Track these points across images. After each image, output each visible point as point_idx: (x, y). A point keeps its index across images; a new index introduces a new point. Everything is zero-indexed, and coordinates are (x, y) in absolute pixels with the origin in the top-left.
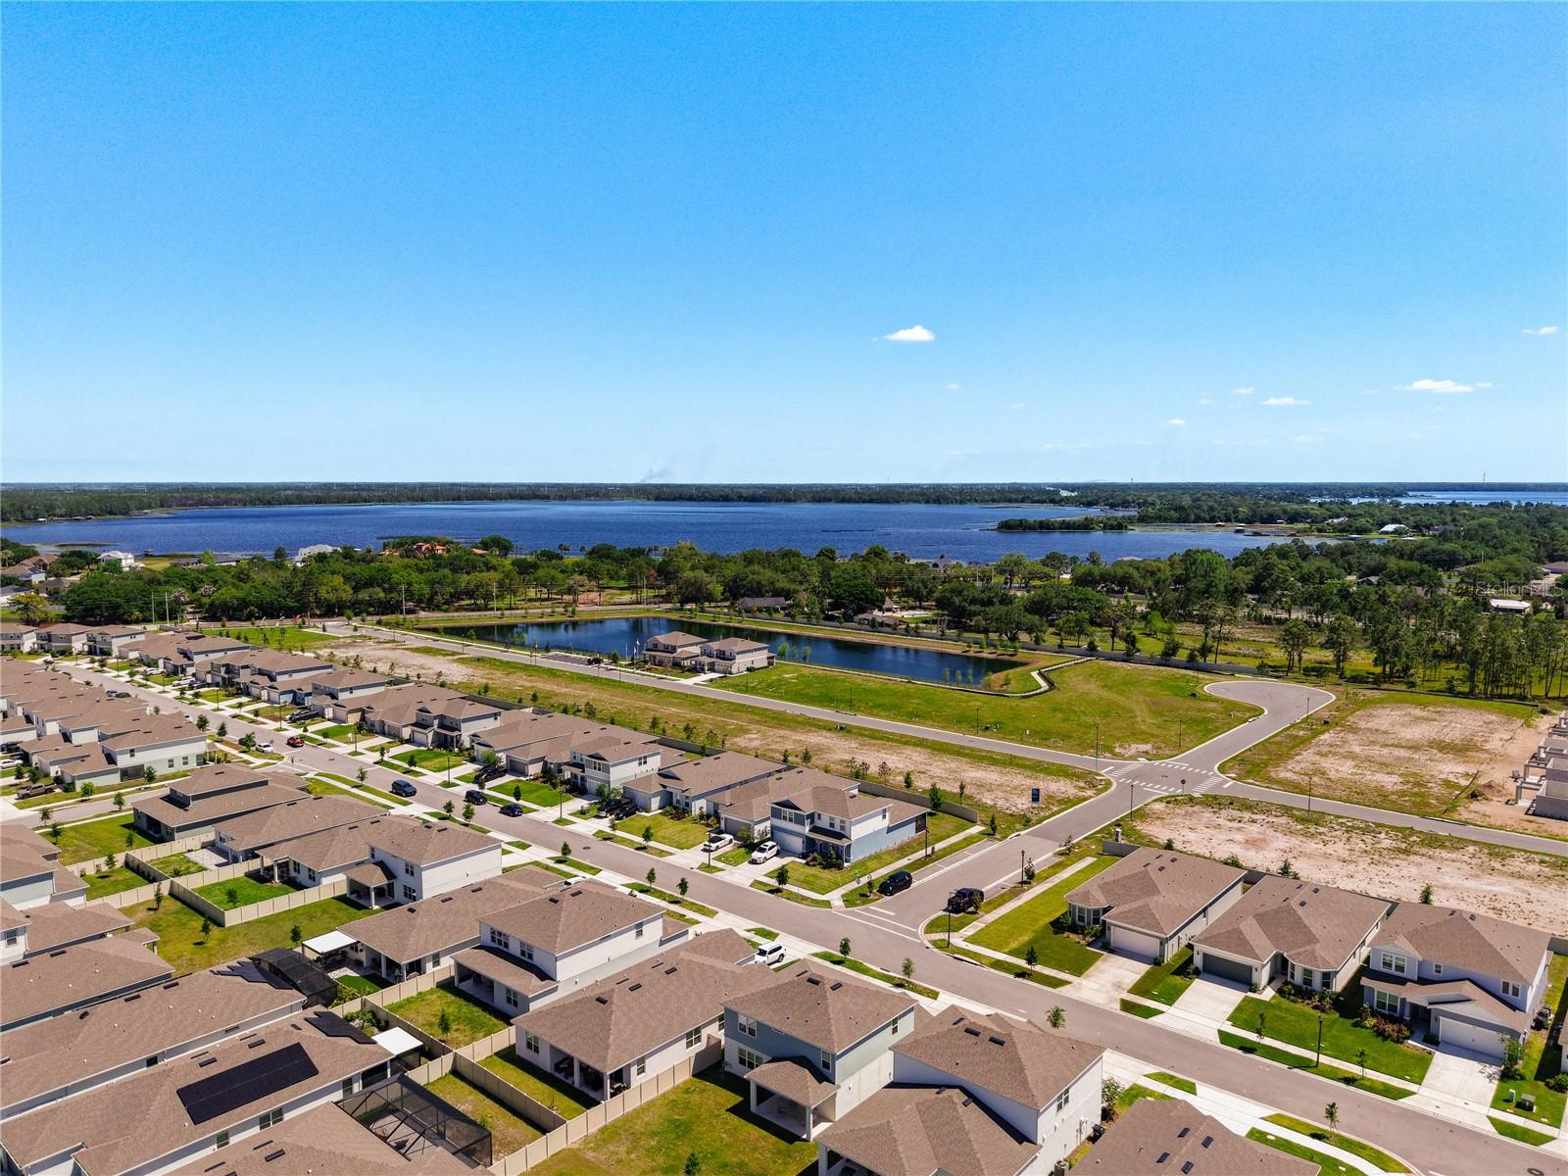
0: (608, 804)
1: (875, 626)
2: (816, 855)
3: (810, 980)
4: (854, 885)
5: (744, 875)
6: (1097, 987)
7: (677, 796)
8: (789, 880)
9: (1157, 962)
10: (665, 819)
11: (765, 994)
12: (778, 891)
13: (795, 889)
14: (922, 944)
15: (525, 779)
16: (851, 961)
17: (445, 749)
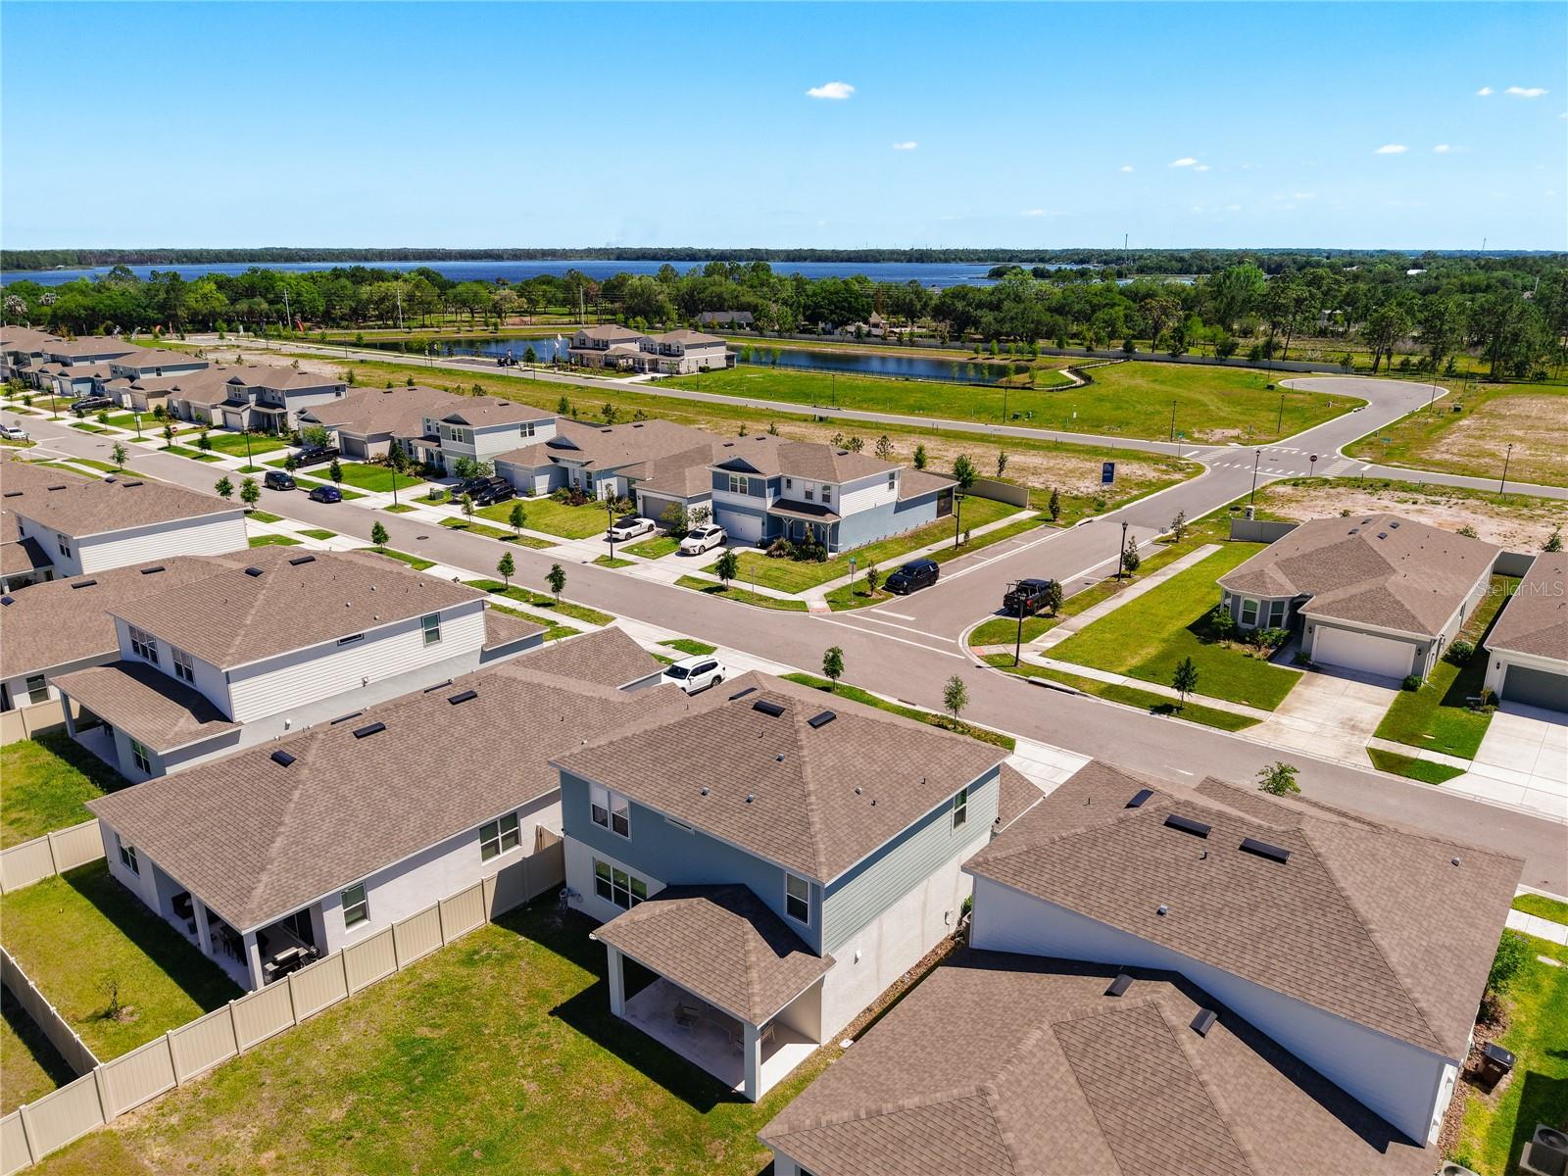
0: (469, 484)
1: (859, 337)
2: (783, 540)
3: (759, 707)
4: (847, 580)
5: (666, 570)
6: (1312, 728)
7: (576, 474)
8: (738, 575)
9: (1408, 685)
10: (555, 504)
11: (655, 739)
12: (721, 589)
13: (747, 587)
14: (968, 662)
15: (361, 462)
16: (842, 687)
17: (265, 432)
